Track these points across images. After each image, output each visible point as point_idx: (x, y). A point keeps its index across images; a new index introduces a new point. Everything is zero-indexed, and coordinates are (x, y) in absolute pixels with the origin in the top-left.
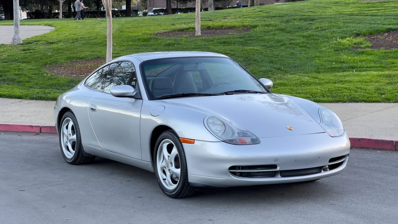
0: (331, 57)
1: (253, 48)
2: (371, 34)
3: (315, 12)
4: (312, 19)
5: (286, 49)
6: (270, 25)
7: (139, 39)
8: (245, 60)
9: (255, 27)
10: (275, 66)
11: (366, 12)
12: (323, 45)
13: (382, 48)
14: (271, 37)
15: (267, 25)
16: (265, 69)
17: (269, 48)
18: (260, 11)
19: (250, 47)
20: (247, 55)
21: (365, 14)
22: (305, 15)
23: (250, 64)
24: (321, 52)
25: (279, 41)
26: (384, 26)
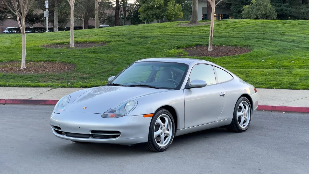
1: (114, 55)
2: (186, 47)
3: (146, 33)
4: (146, 37)
6: (119, 40)
7: (34, 50)
8: (111, 63)
9: (110, 42)
11: (180, 33)
12: (159, 53)
13: (195, 56)
14: (123, 48)
15: (118, 41)
17: (124, 55)
18: (108, 32)
19: (112, 55)
20: (111, 59)
21: (179, 35)
22: (140, 35)
23: (115, 65)
25: (129, 51)
26: (194, 42)
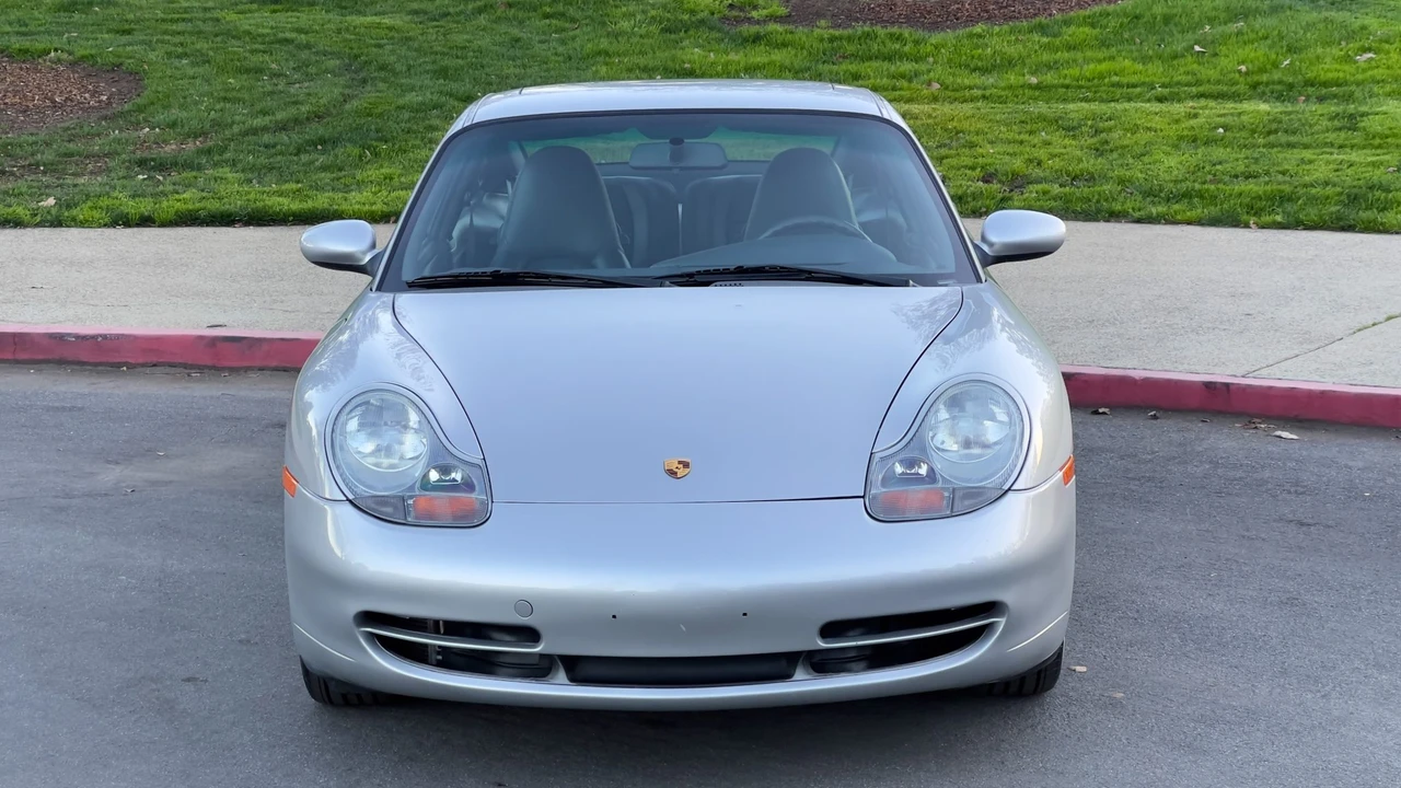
0: (650, 56)
5: (495, 26)
8: (348, 68)
10: (454, 86)
12: (624, 9)
13: (823, 23)
16: (420, 98)
17: (435, 20)
19: (369, 19)
20: (354, 45)
23: (364, 81)
24: (617, 35)
